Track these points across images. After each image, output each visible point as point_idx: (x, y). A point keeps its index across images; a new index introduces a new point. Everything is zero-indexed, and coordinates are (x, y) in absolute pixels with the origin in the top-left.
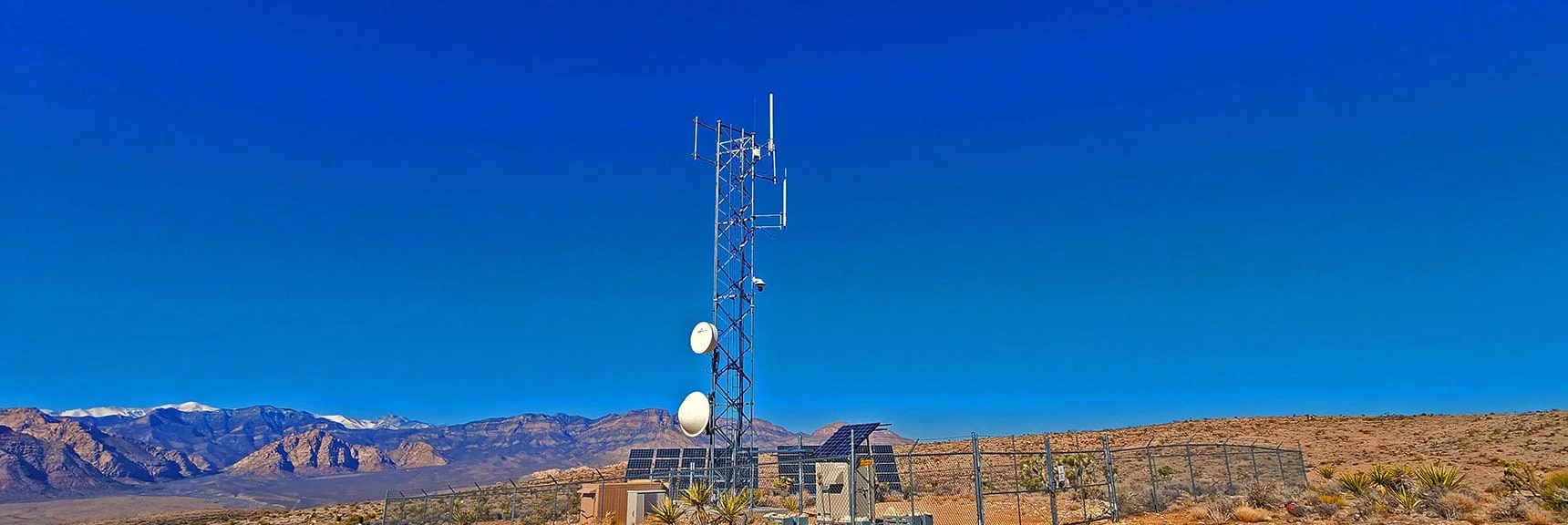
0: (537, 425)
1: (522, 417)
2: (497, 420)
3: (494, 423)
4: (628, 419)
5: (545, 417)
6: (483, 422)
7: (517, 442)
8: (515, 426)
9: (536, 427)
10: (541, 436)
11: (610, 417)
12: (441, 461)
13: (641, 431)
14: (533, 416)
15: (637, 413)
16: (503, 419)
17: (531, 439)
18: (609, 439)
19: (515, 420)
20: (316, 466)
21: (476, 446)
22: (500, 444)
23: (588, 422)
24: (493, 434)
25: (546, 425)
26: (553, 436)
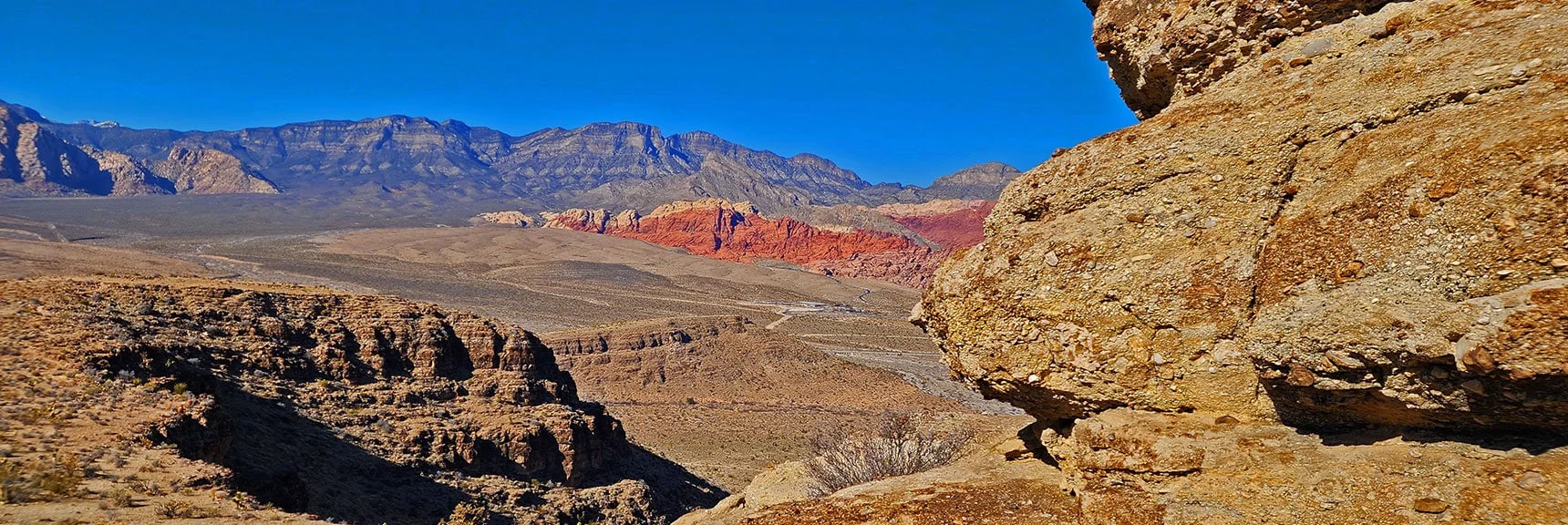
0: (418, 138)
1: (387, 121)
2: (338, 123)
3: (333, 130)
4: (591, 140)
5: (430, 122)
6: (312, 125)
7: (385, 166)
8: (377, 137)
9: (420, 141)
10: (431, 160)
11: (551, 134)
12: (262, 187)
13: (614, 161)
14: (409, 121)
15: (603, 128)
16: (349, 123)
17: (413, 162)
18: (560, 171)
19: (374, 125)
20: (19, 179)
21: (309, 168)
22: (353, 167)
23: (506, 141)
24: (336, 150)
25: (437, 139)
26: (453, 160)
